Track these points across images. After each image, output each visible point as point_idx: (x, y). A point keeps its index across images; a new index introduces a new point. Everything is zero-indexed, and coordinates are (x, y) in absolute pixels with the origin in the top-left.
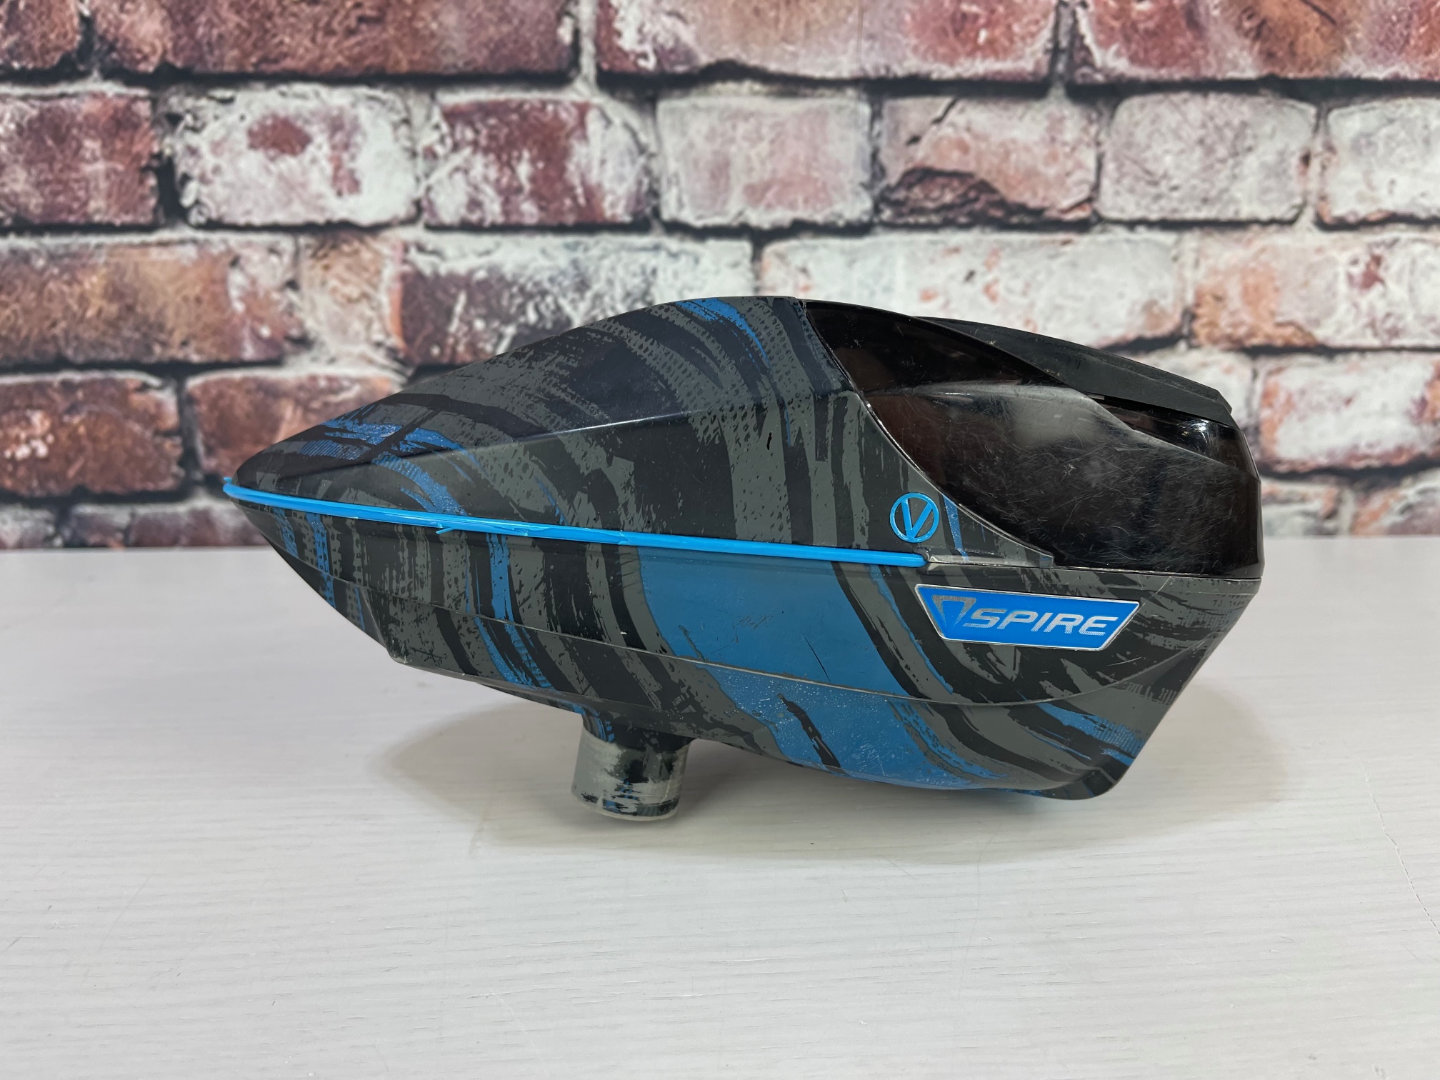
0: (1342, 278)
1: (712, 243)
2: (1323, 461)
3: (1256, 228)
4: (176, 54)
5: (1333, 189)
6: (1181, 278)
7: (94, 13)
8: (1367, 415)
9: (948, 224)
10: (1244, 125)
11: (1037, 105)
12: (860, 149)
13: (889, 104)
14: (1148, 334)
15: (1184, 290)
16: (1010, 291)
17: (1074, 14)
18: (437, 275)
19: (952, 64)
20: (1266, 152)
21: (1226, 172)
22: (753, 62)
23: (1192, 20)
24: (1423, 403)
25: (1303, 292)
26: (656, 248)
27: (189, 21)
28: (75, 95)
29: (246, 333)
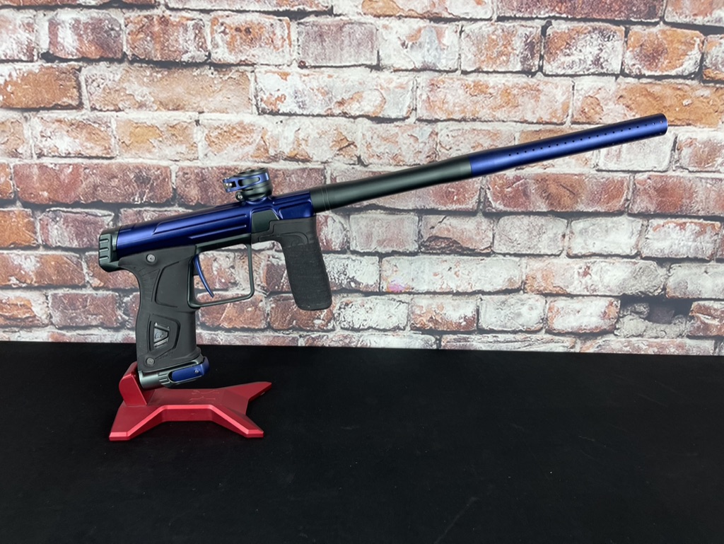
0: (576, 273)
1: (366, 257)
2: (570, 330)
3: (546, 257)
4: (202, 200)
5: (572, 245)
6: (521, 271)
7: (177, 188)
8: (585, 316)
9: (443, 253)
10: (542, 225)
11: (473, 218)
12: (415, 230)
13: (424, 217)
14: (510, 288)
15: (522, 275)
16: (463, 274)
17: (486, 191)
18: (278, 265)
19: (445, 206)
20: (550, 234)
21: (537, 239)
22: (380, 205)
23: (525, 194)
24: (605, 312)
25: (563, 277)
26: (348, 258)
27: (206, 191)
28: (170, 211)
29: (217, 280)
